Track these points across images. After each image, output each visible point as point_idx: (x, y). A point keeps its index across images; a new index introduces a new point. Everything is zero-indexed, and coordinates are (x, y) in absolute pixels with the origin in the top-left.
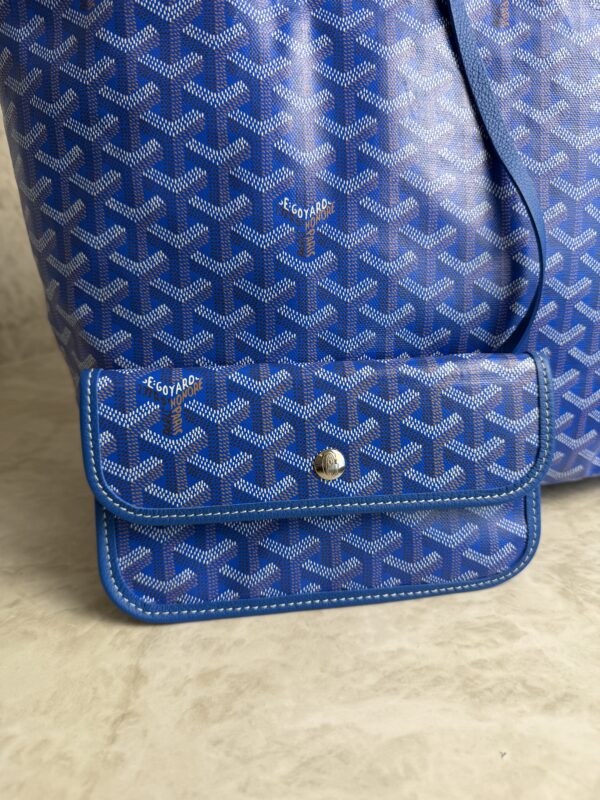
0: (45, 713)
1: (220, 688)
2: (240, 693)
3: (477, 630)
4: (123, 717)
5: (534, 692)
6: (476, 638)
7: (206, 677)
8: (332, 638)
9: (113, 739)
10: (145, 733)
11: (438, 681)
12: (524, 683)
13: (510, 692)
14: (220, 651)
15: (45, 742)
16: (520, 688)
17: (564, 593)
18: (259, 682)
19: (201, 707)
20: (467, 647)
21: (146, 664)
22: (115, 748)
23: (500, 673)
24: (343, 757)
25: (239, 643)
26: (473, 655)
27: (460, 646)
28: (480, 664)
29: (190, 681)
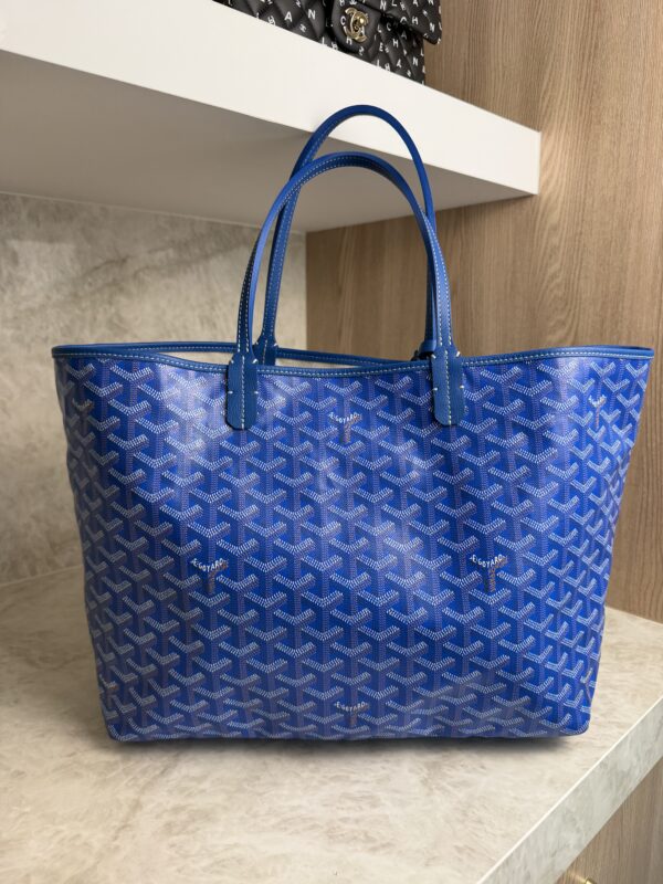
0: (81, 820)
1: (183, 816)
2: (194, 820)
3: (353, 799)
4: (124, 827)
5: (369, 839)
6: (350, 803)
7: (176, 810)
8: (260, 794)
9: (116, 838)
10: (134, 837)
11: (313, 827)
12: (366, 834)
13: (355, 838)
14: (189, 795)
15: (79, 836)
16: (362, 837)
17: (424, 782)
18: (207, 816)
19: (169, 827)
20: (343, 809)
21: (144, 799)
22: (117, 843)
23: (355, 827)
24: (240, 861)
25: (203, 791)
26: (343, 814)
27: (338, 808)
28: (344, 820)
29: (166, 811)
